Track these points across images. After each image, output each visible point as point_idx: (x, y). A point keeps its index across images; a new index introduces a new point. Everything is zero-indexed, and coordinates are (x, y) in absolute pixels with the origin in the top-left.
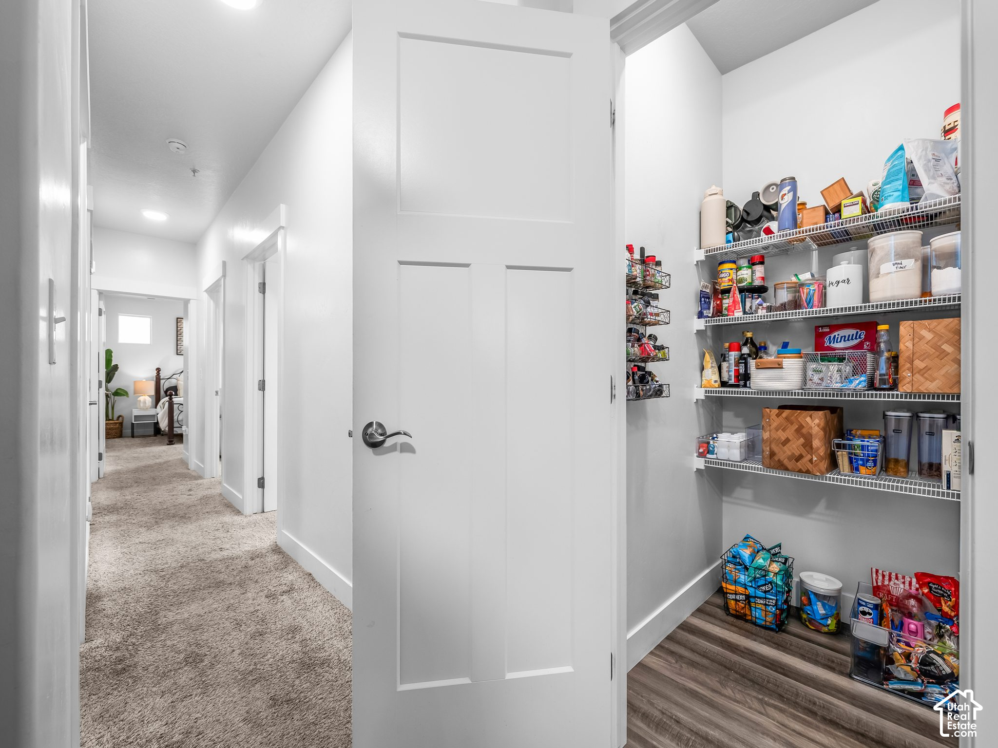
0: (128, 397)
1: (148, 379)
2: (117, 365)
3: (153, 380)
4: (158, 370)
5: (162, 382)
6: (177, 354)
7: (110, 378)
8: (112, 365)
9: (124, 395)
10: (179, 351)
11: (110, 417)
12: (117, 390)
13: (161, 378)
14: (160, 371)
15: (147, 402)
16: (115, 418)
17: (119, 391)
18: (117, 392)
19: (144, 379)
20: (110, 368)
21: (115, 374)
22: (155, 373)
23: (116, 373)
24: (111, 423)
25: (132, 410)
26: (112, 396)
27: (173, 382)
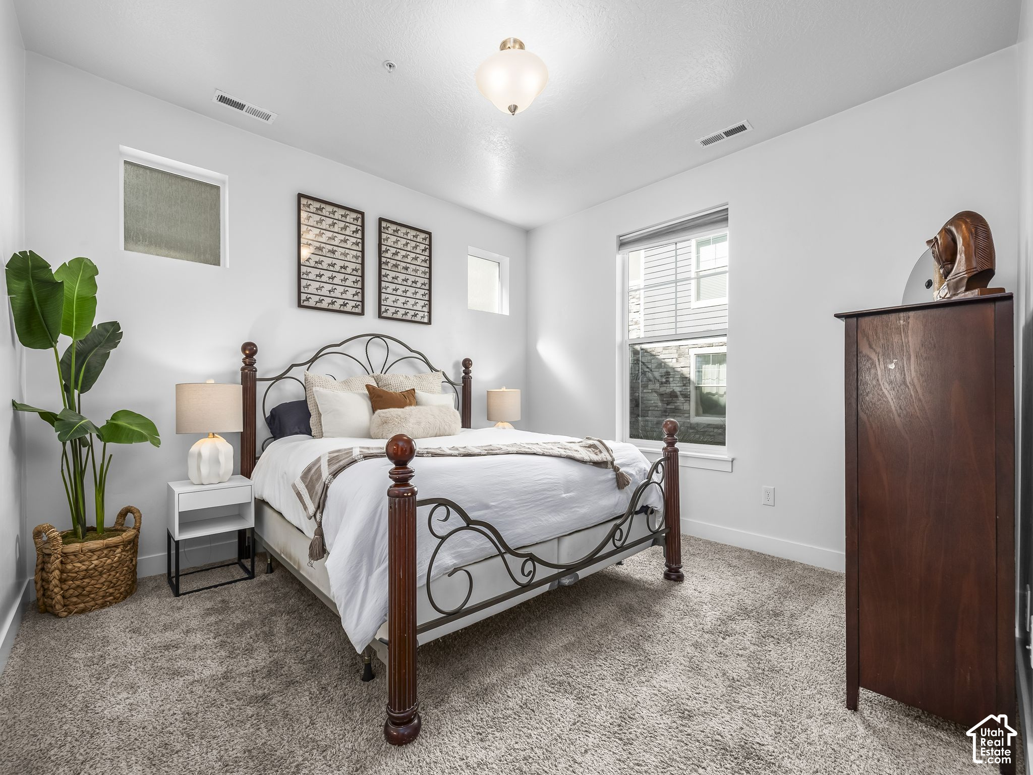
0: (157, 443)
1: (220, 379)
2: (115, 325)
3: (235, 383)
4: (250, 350)
5: (261, 387)
6: (300, 306)
7: (87, 371)
8: (96, 323)
9: (142, 438)
10: (303, 297)
11: (91, 520)
12: (115, 416)
13: (258, 376)
14: (255, 352)
15: (222, 459)
16: (110, 520)
17: (121, 422)
18: (117, 426)
19: (210, 377)
20: (88, 331)
21: (107, 355)
22: (237, 361)
23: (112, 351)
24: (93, 551)
25: (170, 492)
26: (98, 444)
27: (289, 391)
